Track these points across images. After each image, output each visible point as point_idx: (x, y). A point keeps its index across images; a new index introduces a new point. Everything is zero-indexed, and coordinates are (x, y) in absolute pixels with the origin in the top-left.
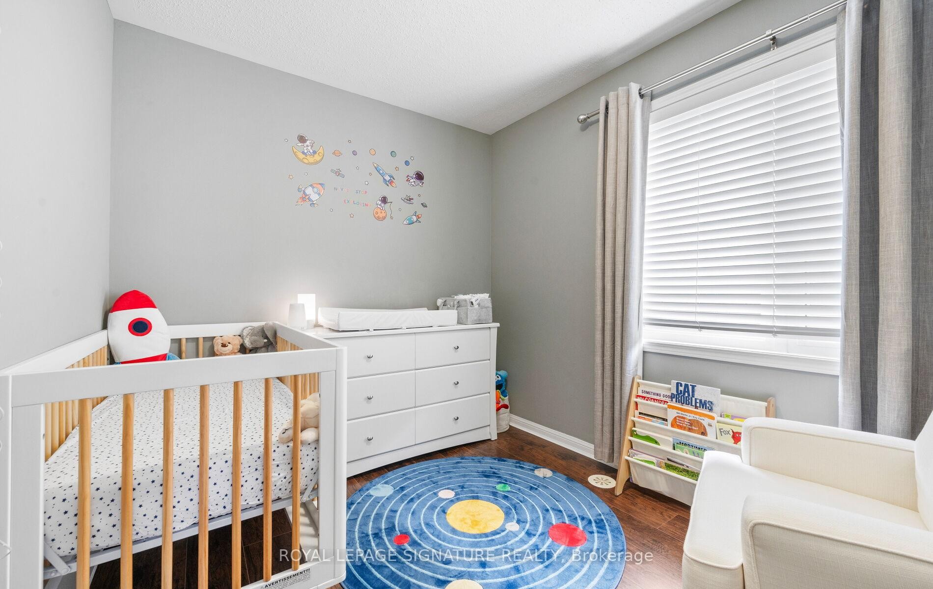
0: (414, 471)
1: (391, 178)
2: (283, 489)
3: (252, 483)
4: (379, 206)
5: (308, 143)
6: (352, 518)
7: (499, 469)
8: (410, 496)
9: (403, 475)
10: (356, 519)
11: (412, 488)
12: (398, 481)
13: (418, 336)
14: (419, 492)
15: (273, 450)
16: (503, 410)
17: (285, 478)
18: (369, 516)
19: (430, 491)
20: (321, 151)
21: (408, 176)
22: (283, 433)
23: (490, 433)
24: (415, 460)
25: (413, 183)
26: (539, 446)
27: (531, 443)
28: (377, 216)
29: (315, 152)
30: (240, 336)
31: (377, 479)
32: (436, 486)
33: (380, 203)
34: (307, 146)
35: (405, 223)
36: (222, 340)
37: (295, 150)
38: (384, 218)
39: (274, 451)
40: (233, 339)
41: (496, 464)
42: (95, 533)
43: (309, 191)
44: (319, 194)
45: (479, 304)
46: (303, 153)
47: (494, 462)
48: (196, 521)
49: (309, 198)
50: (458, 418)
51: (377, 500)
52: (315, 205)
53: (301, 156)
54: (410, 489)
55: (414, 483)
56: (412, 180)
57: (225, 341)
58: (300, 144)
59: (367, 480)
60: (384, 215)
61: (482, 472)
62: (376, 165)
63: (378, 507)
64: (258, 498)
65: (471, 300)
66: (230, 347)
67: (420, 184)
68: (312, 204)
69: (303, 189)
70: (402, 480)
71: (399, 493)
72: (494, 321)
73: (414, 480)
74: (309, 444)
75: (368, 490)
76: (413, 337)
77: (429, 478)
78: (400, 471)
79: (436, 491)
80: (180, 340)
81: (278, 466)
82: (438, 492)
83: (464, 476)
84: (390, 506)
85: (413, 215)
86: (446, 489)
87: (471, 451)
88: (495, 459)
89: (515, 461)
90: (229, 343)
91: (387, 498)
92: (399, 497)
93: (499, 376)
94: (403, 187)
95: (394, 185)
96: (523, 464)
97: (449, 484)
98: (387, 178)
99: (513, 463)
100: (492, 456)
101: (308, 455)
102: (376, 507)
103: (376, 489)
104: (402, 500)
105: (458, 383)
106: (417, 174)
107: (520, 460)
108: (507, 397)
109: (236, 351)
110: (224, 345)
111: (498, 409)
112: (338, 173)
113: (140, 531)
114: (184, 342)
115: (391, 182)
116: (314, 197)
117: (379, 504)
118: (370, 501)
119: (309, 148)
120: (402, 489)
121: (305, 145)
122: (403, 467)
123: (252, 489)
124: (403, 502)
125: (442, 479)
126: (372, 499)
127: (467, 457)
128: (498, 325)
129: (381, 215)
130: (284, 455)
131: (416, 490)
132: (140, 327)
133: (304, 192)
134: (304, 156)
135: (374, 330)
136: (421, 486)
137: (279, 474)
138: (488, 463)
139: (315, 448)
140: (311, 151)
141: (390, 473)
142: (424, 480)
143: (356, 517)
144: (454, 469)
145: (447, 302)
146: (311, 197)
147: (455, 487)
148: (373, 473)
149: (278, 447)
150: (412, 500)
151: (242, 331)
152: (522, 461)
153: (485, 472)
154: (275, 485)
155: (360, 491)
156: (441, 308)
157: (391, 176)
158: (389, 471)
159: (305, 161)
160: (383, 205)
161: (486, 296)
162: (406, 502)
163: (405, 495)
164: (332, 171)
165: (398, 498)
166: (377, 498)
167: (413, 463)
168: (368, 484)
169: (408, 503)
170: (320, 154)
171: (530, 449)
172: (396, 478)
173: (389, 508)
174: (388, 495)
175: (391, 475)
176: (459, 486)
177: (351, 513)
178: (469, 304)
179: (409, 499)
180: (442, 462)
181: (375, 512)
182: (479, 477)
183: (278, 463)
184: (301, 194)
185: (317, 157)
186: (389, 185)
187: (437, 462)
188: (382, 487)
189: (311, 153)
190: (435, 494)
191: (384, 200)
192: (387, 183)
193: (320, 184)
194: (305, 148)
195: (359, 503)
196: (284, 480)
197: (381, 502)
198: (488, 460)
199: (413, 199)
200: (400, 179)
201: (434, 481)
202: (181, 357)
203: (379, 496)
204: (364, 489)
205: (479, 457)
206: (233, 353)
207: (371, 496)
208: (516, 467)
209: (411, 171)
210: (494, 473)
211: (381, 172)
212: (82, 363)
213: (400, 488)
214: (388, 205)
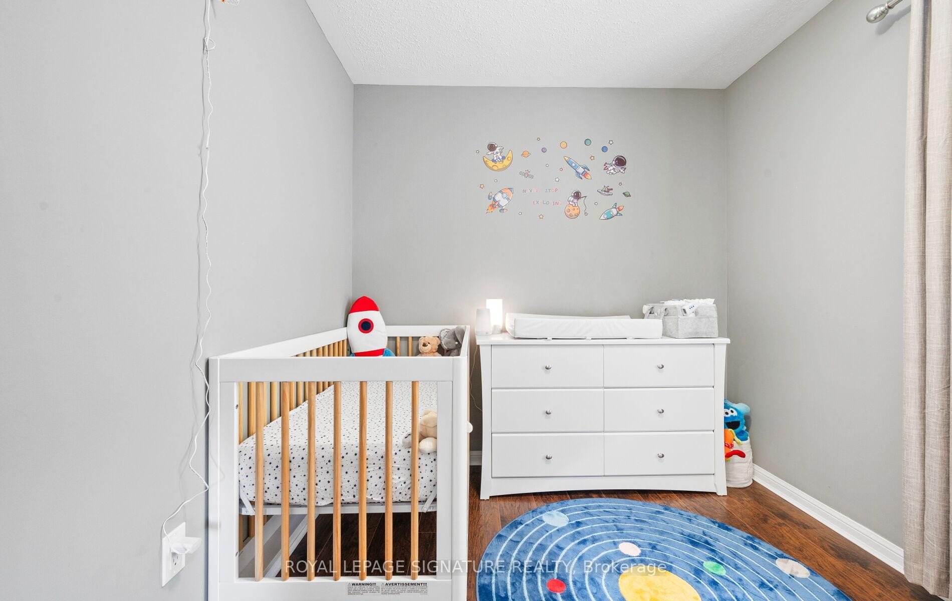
0: (600, 507)
1: (586, 170)
2: (404, 493)
3: (375, 480)
4: (571, 203)
5: (497, 150)
6: (514, 540)
7: (717, 540)
8: (584, 536)
9: (585, 508)
10: (518, 542)
11: (590, 526)
12: (577, 513)
13: (607, 349)
14: (596, 534)
15: (394, 452)
16: (736, 458)
17: (405, 483)
18: (532, 544)
19: (609, 537)
20: (510, 155)
21: (606, 163)
22: (406, 438)
23: (715, 485)
24: (605, 494)
25: (612, 171)
26: (797, 524)
27: (783, 516)
28: (569, 214)
29: (504, 158)
30: (438, 337)
31: (555, 504)
32: (620, 534)
33: (572, 199)
34: (497, 153)
35: (602, 218)
36: (424, 340)
37: (485, 160)
38: (577, 215)
39: (396, 454)
40: (432, 339)
41: (714, 531)
42: (266, 489)
43: (499, 197)
44: (508, 199)
45: (696, 313)
46: (493, 161)
47: (711, 527)
48: (332, 501)
49: (499, 206)
50: (663, 456)
51: (546, 528)
52: (505, 211)
53: (491, 164)
54: (586, 527)
55: (593, 522)
56: (611, 168)
57: (427, 340)
58: (490, 153)
59: (545, 501)
60: (577, 211)
61: (689, 536)
62: (567, 158)
63: (544, 537)
64: (381, 496)
65: (684, 308)
66: (429, 347)
67: (622, 171)
68: (502, 209)
69: (493, 196)
70: (582, 513)
71: (573, 528)
72: (720, 336)
73: (595, 518)
74: (429, 454)
75: (541, 513)
76: (601, 349)
77: (614, 521)
78: (583, 502)
79: (617, 540)
80: (395, 338)
81: (398, 469)
82: (619, 543)
83: (662, 533)
84: (558, 540)
85: (613, 208)
86: (630, 542)
87: (682, 502)
88: (714, 523)
89: (746, 535)
90: (429, 343)
91: (558, 530)
92: (572, 532)
93: (733, 410)
94: (600, 177)
95: (588, 177)
96: (759, 544)
97: (637, 537)
98: (581, 170)
99: (742, 537)
100: (711, 517)
101: (426, 465)
102: (543, 535)
103: (550, 515)
104: (573, 538)
105: (663, 411)
106: (618, 159)
107: (756, 535)
108: (748, 441)
109: (434, 351)
110: (424, 345)
111: (728, 456)
112: (527, 174)
113: (294, 497)
114: (398, 339)
115: (585, 174)
116: (504, 202)
117: (547, 534)
118: (539, 527)
119: (499, 154)
120: (578, 524)
121: (495, 152)
122: (589, 498)
123: (376, 485)
124: (573, 541)
125: (631, 528)
126: (541, 525)
127: (673, 509)
128: (728, 341)
129: (573, 213)
130: (404, 460)
131: (593, 530)
132: (366, 326)
133: (494, 198)
134: (493, 164)
135: (553, 339)
136: (601, 527)
137: (399, 478)
138: (701, 526)
139: (435, 460)
140: (501, 157)
141: (571, 501)
142: (607, 522)
143: (519, 540)
144: (650, 519)
145: (655, 309)
146: (500, 203)
147: (644, 544)
148: (554, 496)
149: (400, 451)
150: (584, 542)
151: (440, 333)
152: (760, 538)
153: (694, 536)
154: (396, 488)
155: (533, 511)
156: (646, 316)
157: (584, 168)
158: (571, 498)
159: (495, 168)
160: (575, 201)
161: (710, 302)
162: (577, 541)
163: (578, 533)
164: (521, 173)
165: (569, 533)
166: (547, 525)
167: (601, 497)
168: (544, 508)
169: (579, 543)
170: (509, 159)
171: (780, 524)
172: (576, 510)
173: (556, 542)
174: (560, 526)
175: (572, 504)
176: (650, 544)
177: (516, 534)
178: (681, 312)
179: (581, 539)
180: (639, 507)
181: (539, 542)
182: (682, 541)
183: (399, 466)
184: (491, 202)
185: (506, 162)
186: (583, 177)
187: (632, 504)
188: (558, 515)
189: (500, 159)
190: (615, 543)
191: (577, 195)
192: (581, 176)
193: (509, 189)
194: (495, 156)
195: (527, 525)
196: (404, 485)
197: (550, 532)
198: (704, 521)
199: (612, 189)
200: (596, 169)
201: (619, 527)
202: (396, 355)
203: (550, 524)
204: (539, 510)
205: (690, 514)
206: (431, 353)
207: (542, 521)
208: (746, 544)
209: (610, 157)
210: (707, 542)
211: (574, 165)
212: (315, 353)
213: (576, 522)
214: (581, 200)
